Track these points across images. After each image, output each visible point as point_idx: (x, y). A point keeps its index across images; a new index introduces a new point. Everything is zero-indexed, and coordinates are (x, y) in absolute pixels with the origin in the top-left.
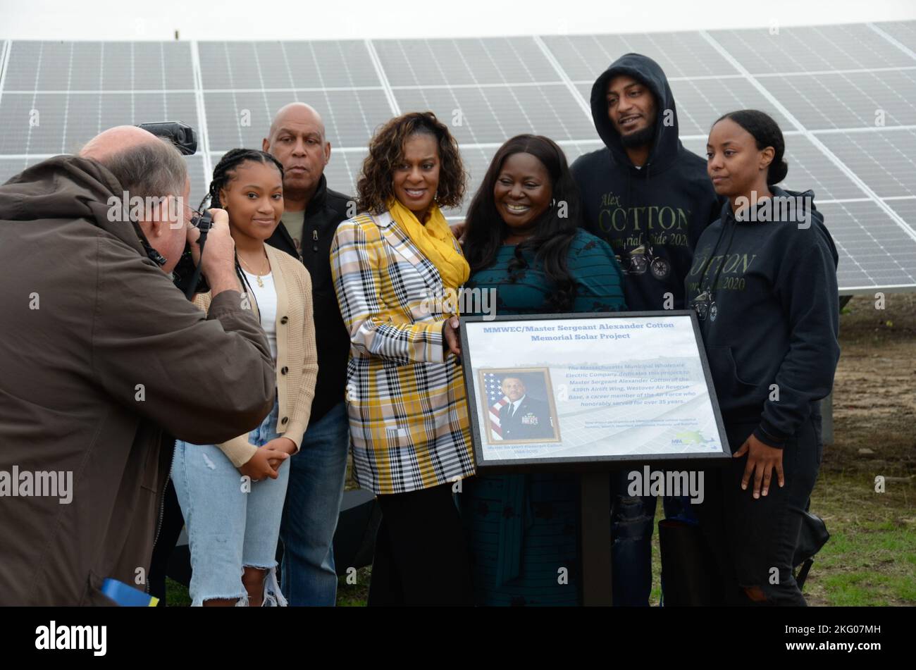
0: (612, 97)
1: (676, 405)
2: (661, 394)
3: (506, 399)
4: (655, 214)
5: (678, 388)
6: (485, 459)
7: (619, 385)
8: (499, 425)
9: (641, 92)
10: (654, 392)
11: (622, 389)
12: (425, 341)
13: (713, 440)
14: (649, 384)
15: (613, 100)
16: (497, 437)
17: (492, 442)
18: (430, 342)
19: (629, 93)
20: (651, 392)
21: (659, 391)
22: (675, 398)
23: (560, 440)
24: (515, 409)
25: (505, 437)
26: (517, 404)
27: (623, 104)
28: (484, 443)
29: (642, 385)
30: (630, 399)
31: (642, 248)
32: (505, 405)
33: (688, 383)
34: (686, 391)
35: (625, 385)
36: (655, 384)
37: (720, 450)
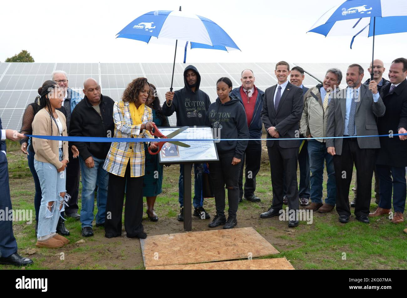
0: (188, 75)
1: (207, 148)
2: (203, 146)
3: (167, 147)
4: (198, 103)
5: (207, 144)
6: (161, 161)
7: (193, 144)
8: (165, 153)
9: (195, 75)
10: (202, 145)
11: (194, 145)
12: (136, 128)
13: (215, 156)
14: (200, 143)
15: (188, 76)
16: (164, 156)
17: (163, 157)
18: (137, 129)
19: (192, 75)
20: (201, 145)
21: (203, 145)
22: (206, 147)
23: (179, 157)
24: (169, 149)
25: (166, 156)
26: (169, 148)
27: (191, 77)
28: (161, 157)
29: (199, 143)
30: (196, 147)
31: (196, 110)
32: (166, 148)
33: (209, 143)
34: (209, 145)
35: (195, 144)
36: (202, 143)
37: (217, 159)
